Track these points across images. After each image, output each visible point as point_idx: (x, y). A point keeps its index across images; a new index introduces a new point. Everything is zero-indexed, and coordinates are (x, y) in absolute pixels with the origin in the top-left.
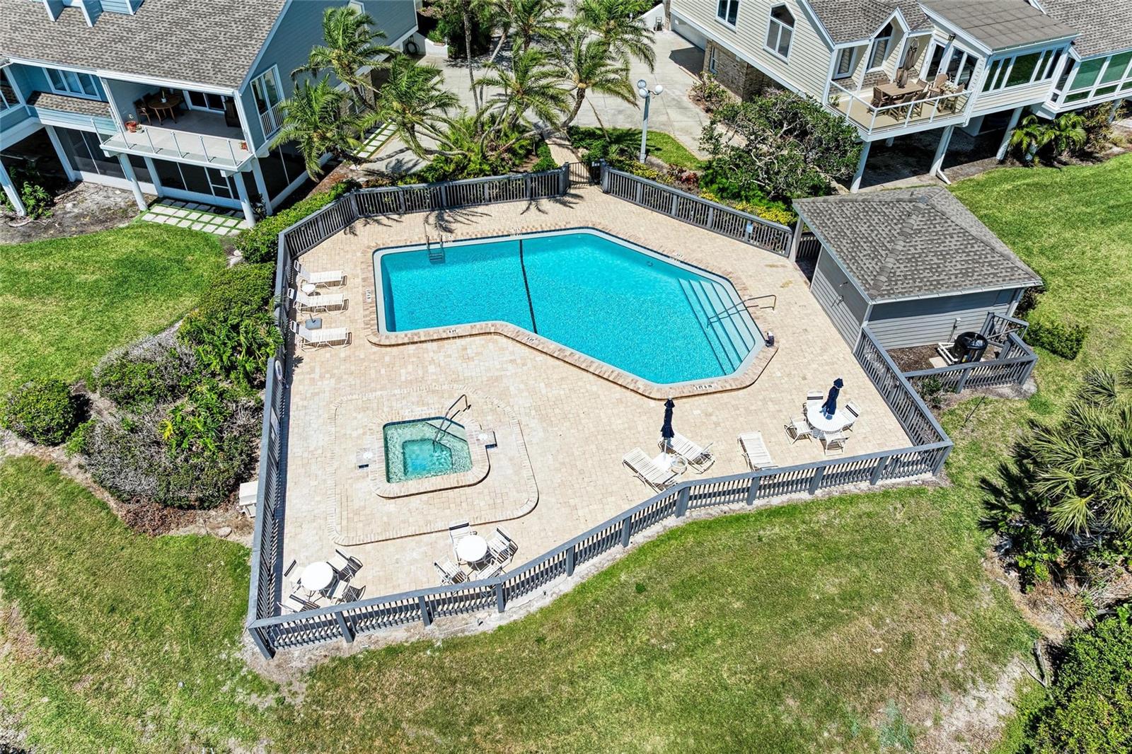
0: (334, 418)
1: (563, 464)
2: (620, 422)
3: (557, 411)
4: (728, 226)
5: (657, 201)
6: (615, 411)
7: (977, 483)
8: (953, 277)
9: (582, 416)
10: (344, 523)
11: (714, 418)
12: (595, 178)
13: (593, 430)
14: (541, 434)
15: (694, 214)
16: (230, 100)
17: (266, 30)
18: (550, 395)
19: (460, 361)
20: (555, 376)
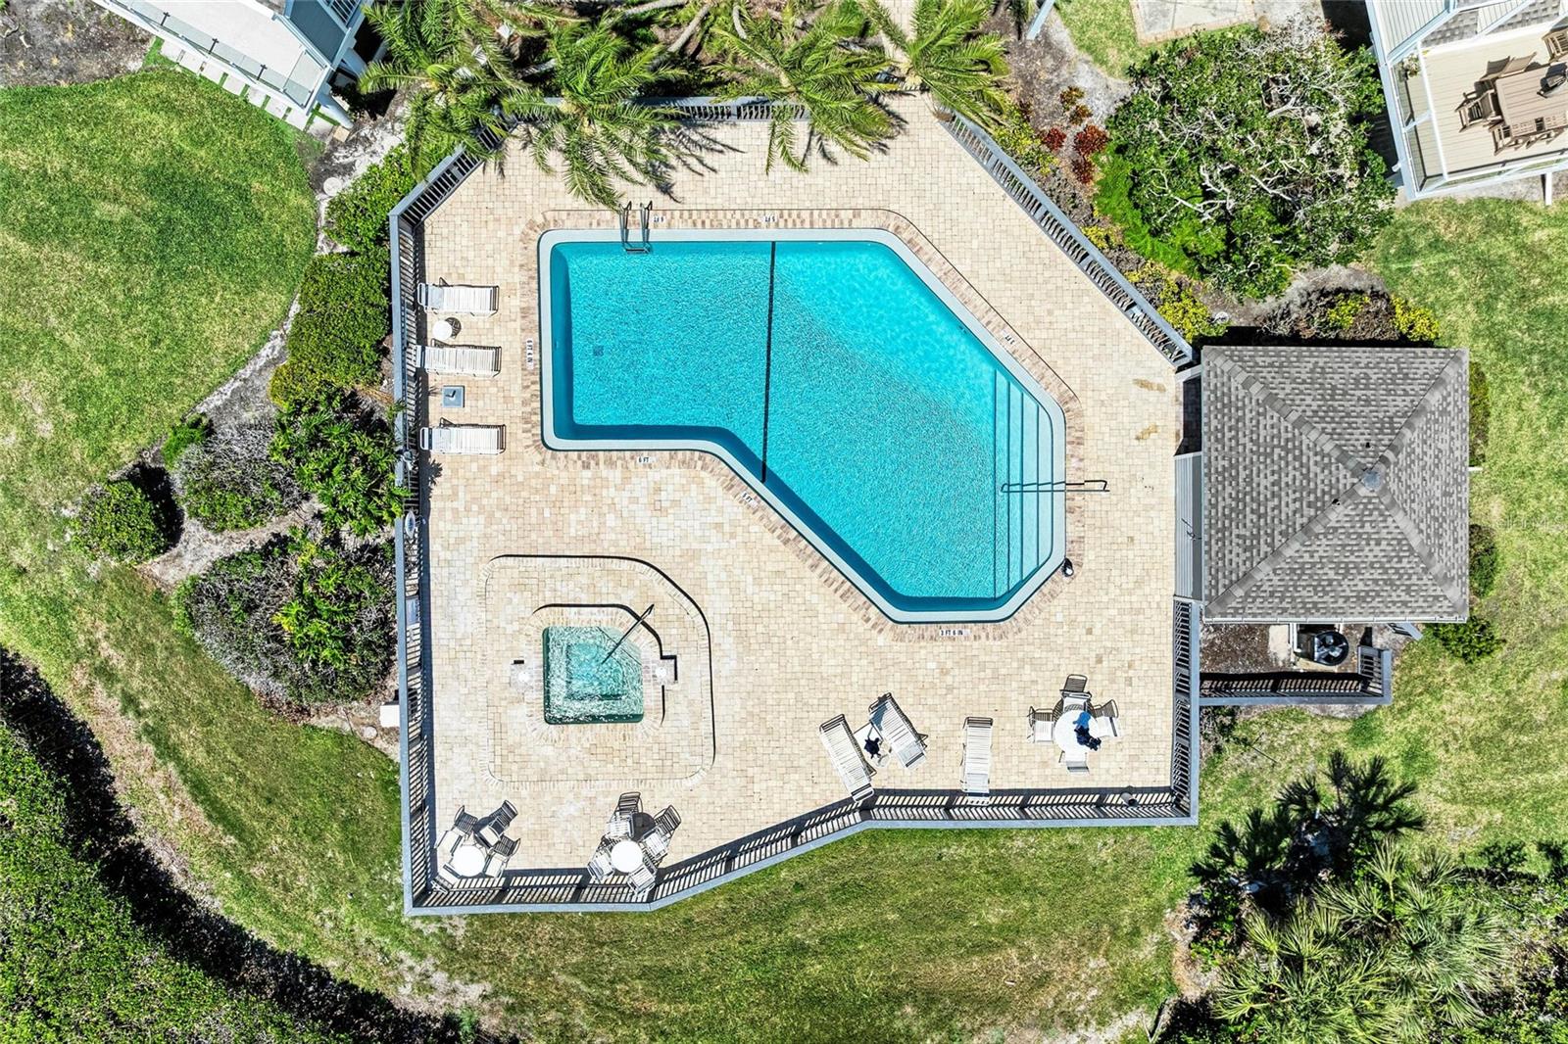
0: (484, 596)
1: (752, 714)
2: (832, 662)
3: (760, 628)
6: (832, 644)
7: (1218, 828)
8: (1341, 600)
9: (789, 642)
10: (498, 761)
11: (949, 679)
13: (797, 669)
14: (733, 664)
18: (756, 599)
19: (649, 513)
20: (770, 567)
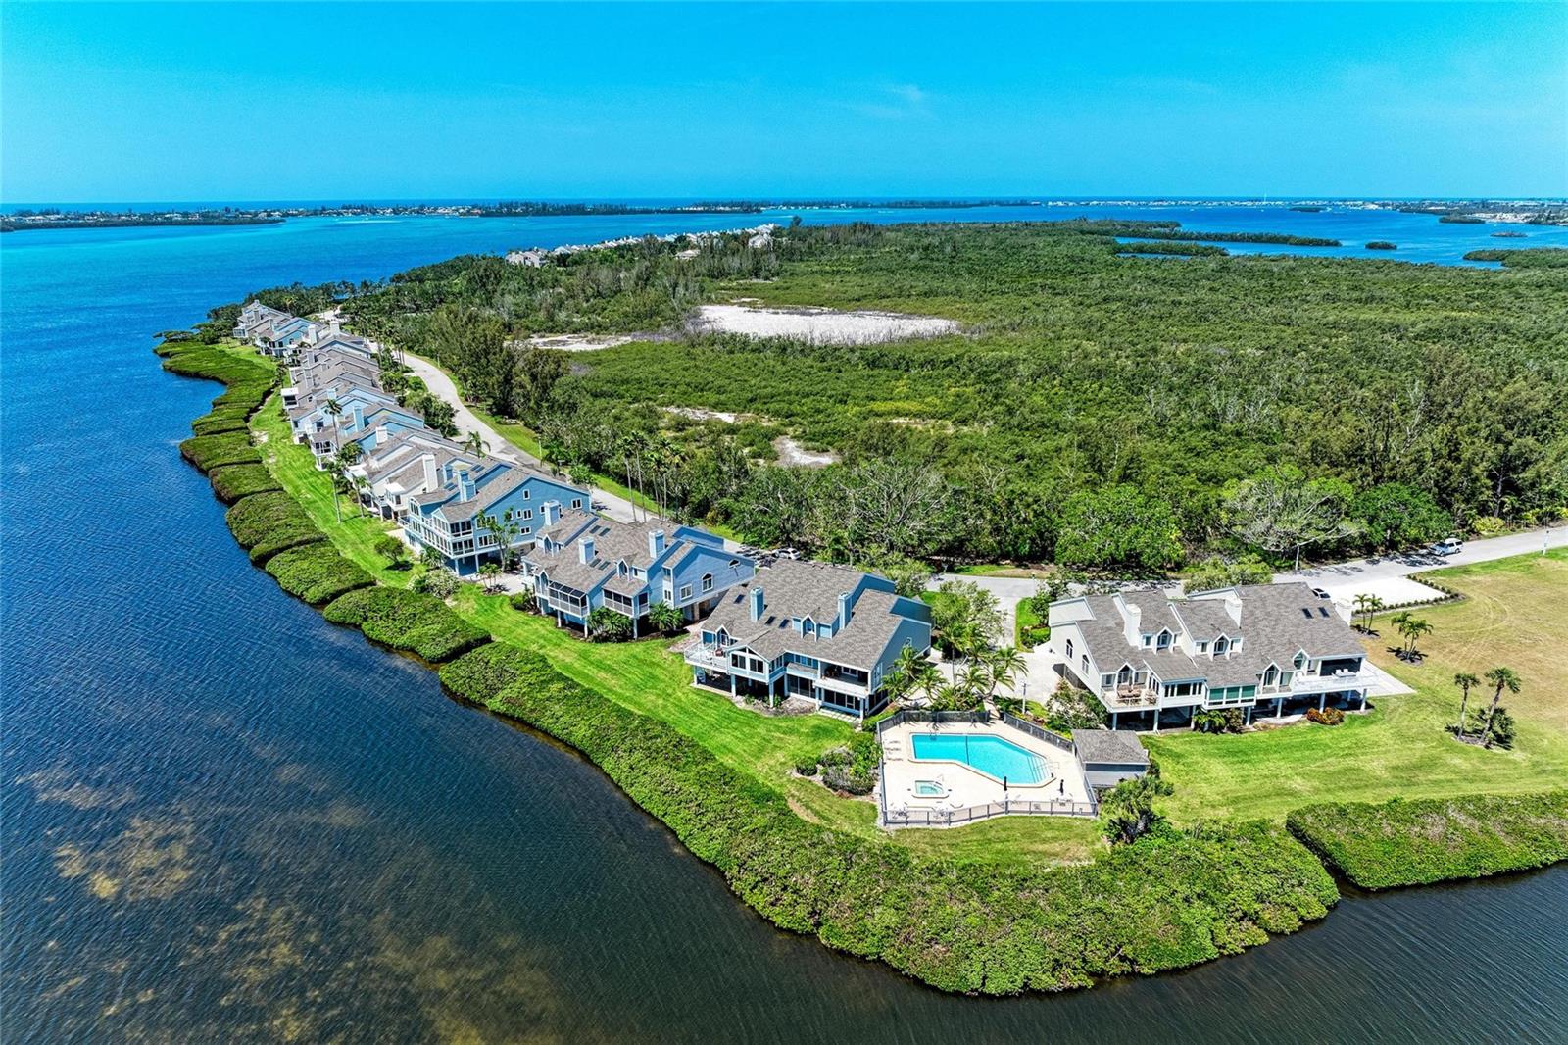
2: (989, 785)
4: (1050, 740)
5: (1024, 728)
6: (992, 789)
12: (1001, 717)
14: (966, 789)
15: (1038, 734)
16: (867, 674)
17: (881, 650)
19: (941, 770)
